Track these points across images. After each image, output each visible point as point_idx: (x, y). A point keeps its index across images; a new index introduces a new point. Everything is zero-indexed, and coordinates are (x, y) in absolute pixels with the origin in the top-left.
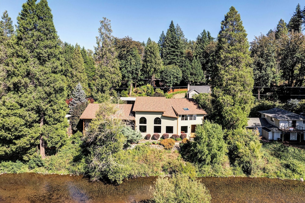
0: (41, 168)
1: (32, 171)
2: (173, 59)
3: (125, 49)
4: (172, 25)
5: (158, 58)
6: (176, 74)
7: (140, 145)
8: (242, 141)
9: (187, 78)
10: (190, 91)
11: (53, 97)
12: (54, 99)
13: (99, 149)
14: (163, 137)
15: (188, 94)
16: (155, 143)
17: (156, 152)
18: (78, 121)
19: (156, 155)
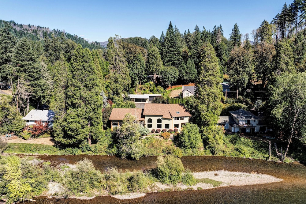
0: (90, 151)
1: (84, 153)
2: (172, 57)
3: (133, 55)
4: (170, 26)
5: (159, 60)
6: (173, 74)
7: (149, 136)
8: (212, 134)
9: (183, 76)
10: (184, 91)
11: (96, 110)
12: (97, 111)
13: (126, 141)
14: (163, 131)
15: (183, 93)
16: (158, 135)
17: (158, 141)
18: (107, 120)
19: (158, 143)
